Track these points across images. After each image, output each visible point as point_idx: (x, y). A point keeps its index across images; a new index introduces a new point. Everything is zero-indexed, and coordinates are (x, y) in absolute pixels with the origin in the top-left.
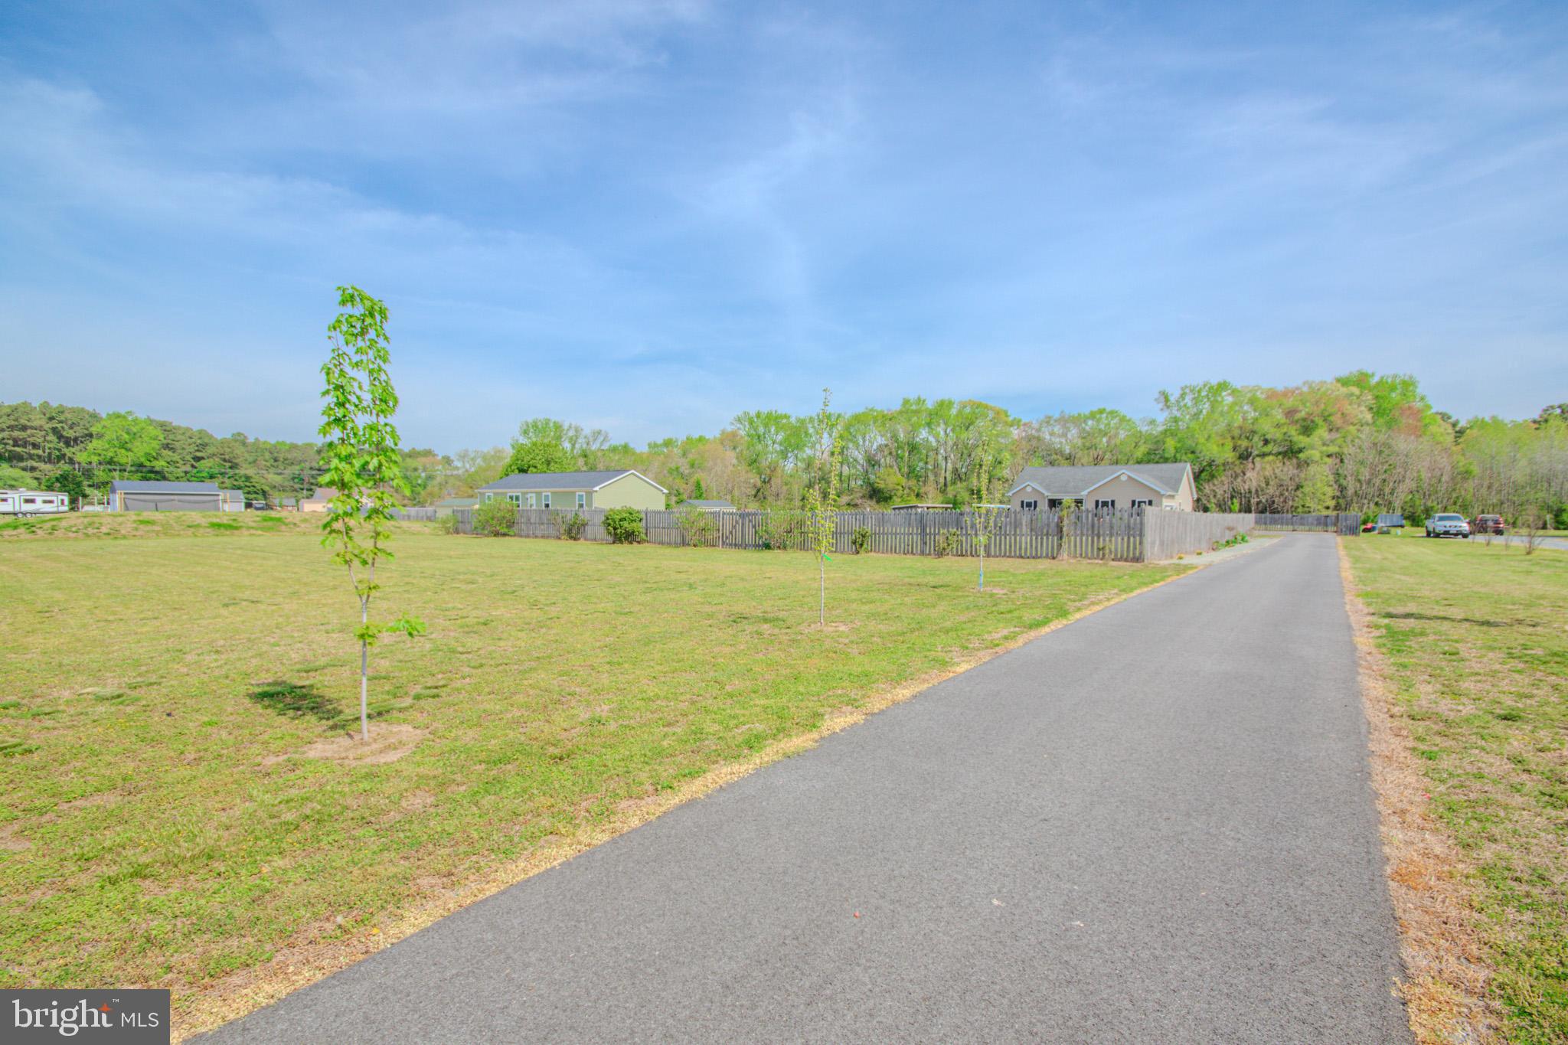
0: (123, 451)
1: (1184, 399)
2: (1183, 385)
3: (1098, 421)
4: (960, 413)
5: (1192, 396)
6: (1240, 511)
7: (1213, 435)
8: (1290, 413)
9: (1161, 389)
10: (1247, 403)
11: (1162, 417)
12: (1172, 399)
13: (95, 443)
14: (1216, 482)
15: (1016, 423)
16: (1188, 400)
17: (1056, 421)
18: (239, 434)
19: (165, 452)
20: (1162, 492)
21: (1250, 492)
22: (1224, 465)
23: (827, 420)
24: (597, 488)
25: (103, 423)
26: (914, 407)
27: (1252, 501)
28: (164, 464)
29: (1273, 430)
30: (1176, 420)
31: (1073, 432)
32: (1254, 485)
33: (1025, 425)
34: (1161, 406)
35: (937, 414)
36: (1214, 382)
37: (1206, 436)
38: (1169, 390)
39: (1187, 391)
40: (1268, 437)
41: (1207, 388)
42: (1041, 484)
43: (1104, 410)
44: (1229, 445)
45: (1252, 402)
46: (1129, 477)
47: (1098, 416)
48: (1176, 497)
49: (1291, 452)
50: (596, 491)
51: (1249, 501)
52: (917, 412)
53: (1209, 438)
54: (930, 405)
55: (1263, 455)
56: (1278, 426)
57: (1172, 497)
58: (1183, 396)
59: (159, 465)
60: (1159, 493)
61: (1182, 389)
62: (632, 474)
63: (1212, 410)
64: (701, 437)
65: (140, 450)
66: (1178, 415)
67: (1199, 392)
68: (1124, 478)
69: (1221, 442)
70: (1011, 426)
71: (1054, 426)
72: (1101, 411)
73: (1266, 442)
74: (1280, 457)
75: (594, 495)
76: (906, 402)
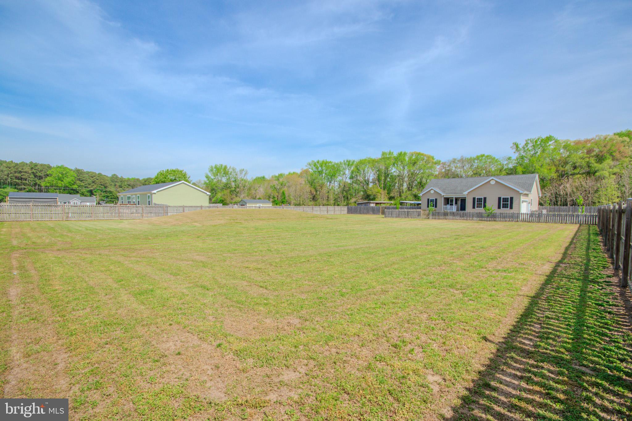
0: (60, 181)
1: (527, 146)
2: (527, 139)
3: (481, 161)
4: (410, 158)
5: (531, 145)
6: (561, 205)
7: (544, 164)
8: (589, 151)
9: (515, 142)
10: (563, 148)
11: (515, 156)
12: (521, 147)
13: (48, 178)
14: (546, 190)
15: (438, 163)
16: (530, 146)
17: (458, 161)
18: (114, 175)
19: (78, 182)
20: (521, 192)
21: (567, 195)
22: (550, 180)
23: (349, 164)
24: (155, 191)
25: (52, 170)
26: (388, 156)
27: (568, 200)
28: (77, 186)
29: (580, 160)
30: (522, 158)
31: (467, 166)
32: (569, 190)
33: (443, 163)
34: (514, 150)
35: (399, 159)
36: (544, 137)
37: (540, 165)
38: (518, 142)
39: (529, 142)
40: (577, 164)
41: (540, 140)
42: (440, 189)
43: (484, 155)
44: (554, 169)
45: (565, 147)
46: (496, 181)
47: (480, 158)
48: (529, 195)
49: (590, 173)
50: (155, 193)
51: (566, 199)
52: (389, 158)
53: (542, 166)
54: (395, 154)
55: (573, 175)
56: (583, 158)
57: (527, 195)
58: (527, 144)
59: (75, 187)
60: (519, 192)
61: (526, 141)
62: (183, 183)
63: (543, 151)
64: (293, 172)
65: (67, 181)
66: (524, 155)
67: (536, 142)
68: (493, 182)
69: (549, 168)
70: (435, 164)
71: (457, 163)
72: (482, 156)
73: (575, 168)
74: (584, 175)
75: (153, 195)
76: (383, 154)
